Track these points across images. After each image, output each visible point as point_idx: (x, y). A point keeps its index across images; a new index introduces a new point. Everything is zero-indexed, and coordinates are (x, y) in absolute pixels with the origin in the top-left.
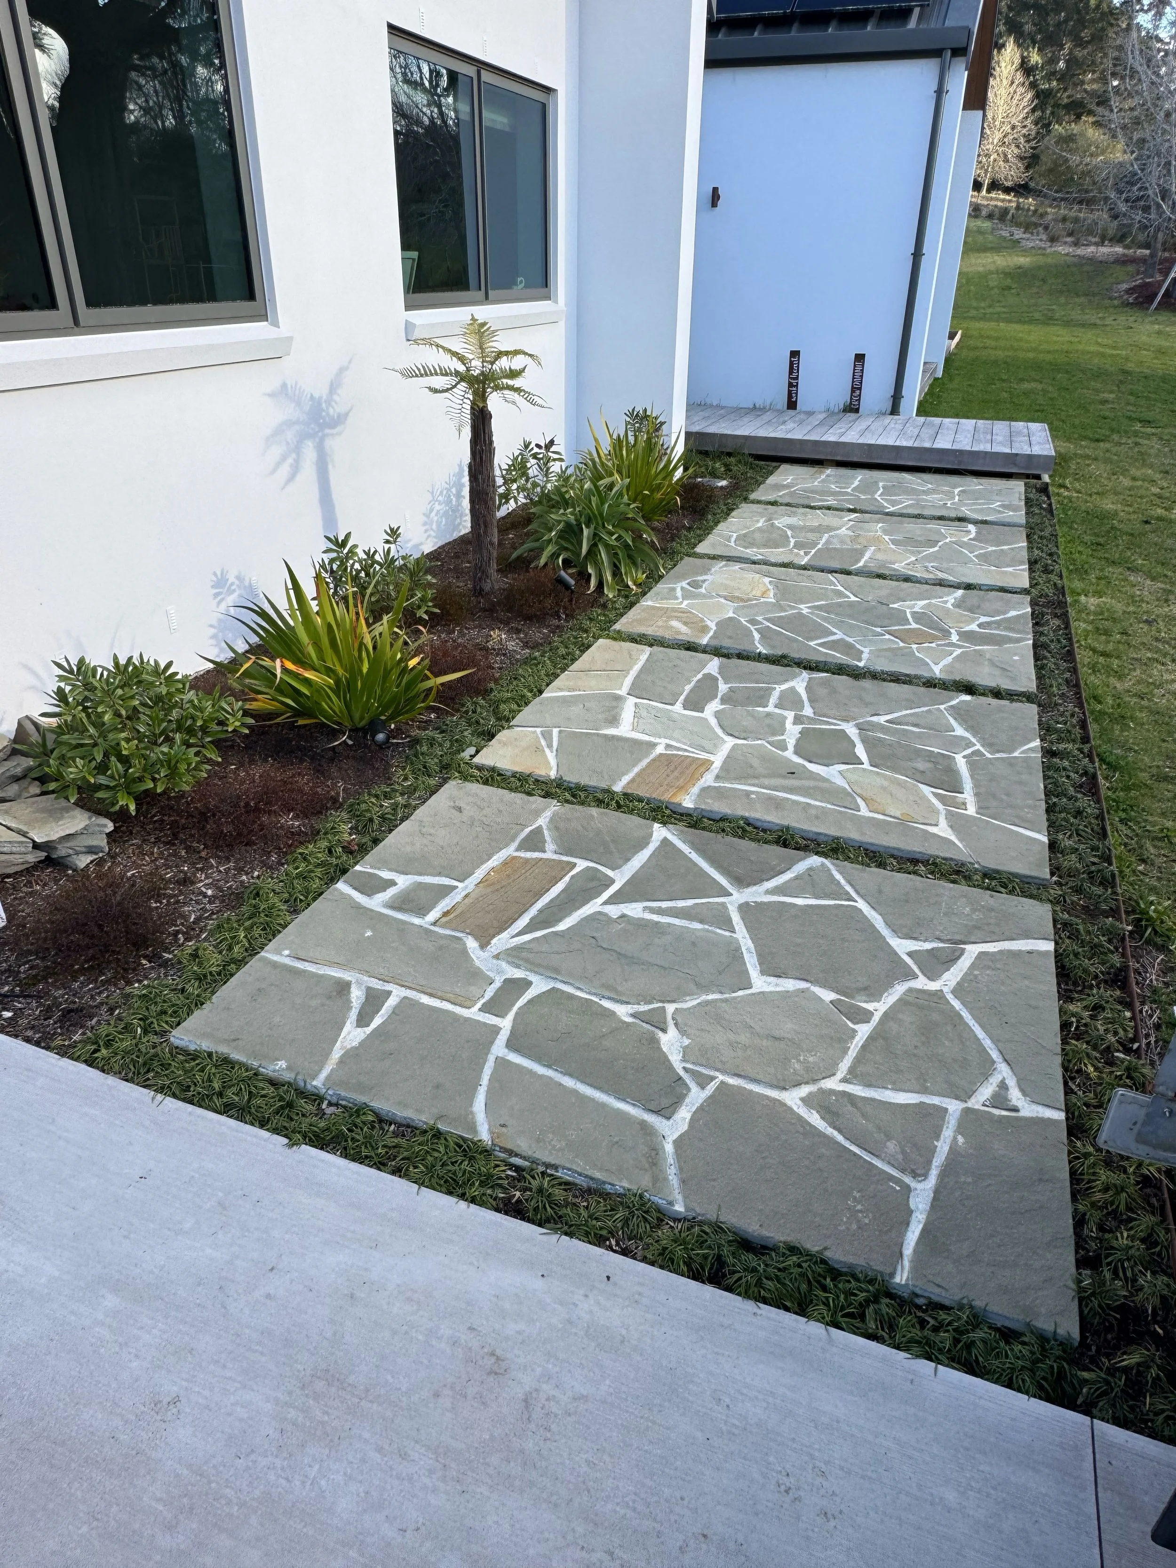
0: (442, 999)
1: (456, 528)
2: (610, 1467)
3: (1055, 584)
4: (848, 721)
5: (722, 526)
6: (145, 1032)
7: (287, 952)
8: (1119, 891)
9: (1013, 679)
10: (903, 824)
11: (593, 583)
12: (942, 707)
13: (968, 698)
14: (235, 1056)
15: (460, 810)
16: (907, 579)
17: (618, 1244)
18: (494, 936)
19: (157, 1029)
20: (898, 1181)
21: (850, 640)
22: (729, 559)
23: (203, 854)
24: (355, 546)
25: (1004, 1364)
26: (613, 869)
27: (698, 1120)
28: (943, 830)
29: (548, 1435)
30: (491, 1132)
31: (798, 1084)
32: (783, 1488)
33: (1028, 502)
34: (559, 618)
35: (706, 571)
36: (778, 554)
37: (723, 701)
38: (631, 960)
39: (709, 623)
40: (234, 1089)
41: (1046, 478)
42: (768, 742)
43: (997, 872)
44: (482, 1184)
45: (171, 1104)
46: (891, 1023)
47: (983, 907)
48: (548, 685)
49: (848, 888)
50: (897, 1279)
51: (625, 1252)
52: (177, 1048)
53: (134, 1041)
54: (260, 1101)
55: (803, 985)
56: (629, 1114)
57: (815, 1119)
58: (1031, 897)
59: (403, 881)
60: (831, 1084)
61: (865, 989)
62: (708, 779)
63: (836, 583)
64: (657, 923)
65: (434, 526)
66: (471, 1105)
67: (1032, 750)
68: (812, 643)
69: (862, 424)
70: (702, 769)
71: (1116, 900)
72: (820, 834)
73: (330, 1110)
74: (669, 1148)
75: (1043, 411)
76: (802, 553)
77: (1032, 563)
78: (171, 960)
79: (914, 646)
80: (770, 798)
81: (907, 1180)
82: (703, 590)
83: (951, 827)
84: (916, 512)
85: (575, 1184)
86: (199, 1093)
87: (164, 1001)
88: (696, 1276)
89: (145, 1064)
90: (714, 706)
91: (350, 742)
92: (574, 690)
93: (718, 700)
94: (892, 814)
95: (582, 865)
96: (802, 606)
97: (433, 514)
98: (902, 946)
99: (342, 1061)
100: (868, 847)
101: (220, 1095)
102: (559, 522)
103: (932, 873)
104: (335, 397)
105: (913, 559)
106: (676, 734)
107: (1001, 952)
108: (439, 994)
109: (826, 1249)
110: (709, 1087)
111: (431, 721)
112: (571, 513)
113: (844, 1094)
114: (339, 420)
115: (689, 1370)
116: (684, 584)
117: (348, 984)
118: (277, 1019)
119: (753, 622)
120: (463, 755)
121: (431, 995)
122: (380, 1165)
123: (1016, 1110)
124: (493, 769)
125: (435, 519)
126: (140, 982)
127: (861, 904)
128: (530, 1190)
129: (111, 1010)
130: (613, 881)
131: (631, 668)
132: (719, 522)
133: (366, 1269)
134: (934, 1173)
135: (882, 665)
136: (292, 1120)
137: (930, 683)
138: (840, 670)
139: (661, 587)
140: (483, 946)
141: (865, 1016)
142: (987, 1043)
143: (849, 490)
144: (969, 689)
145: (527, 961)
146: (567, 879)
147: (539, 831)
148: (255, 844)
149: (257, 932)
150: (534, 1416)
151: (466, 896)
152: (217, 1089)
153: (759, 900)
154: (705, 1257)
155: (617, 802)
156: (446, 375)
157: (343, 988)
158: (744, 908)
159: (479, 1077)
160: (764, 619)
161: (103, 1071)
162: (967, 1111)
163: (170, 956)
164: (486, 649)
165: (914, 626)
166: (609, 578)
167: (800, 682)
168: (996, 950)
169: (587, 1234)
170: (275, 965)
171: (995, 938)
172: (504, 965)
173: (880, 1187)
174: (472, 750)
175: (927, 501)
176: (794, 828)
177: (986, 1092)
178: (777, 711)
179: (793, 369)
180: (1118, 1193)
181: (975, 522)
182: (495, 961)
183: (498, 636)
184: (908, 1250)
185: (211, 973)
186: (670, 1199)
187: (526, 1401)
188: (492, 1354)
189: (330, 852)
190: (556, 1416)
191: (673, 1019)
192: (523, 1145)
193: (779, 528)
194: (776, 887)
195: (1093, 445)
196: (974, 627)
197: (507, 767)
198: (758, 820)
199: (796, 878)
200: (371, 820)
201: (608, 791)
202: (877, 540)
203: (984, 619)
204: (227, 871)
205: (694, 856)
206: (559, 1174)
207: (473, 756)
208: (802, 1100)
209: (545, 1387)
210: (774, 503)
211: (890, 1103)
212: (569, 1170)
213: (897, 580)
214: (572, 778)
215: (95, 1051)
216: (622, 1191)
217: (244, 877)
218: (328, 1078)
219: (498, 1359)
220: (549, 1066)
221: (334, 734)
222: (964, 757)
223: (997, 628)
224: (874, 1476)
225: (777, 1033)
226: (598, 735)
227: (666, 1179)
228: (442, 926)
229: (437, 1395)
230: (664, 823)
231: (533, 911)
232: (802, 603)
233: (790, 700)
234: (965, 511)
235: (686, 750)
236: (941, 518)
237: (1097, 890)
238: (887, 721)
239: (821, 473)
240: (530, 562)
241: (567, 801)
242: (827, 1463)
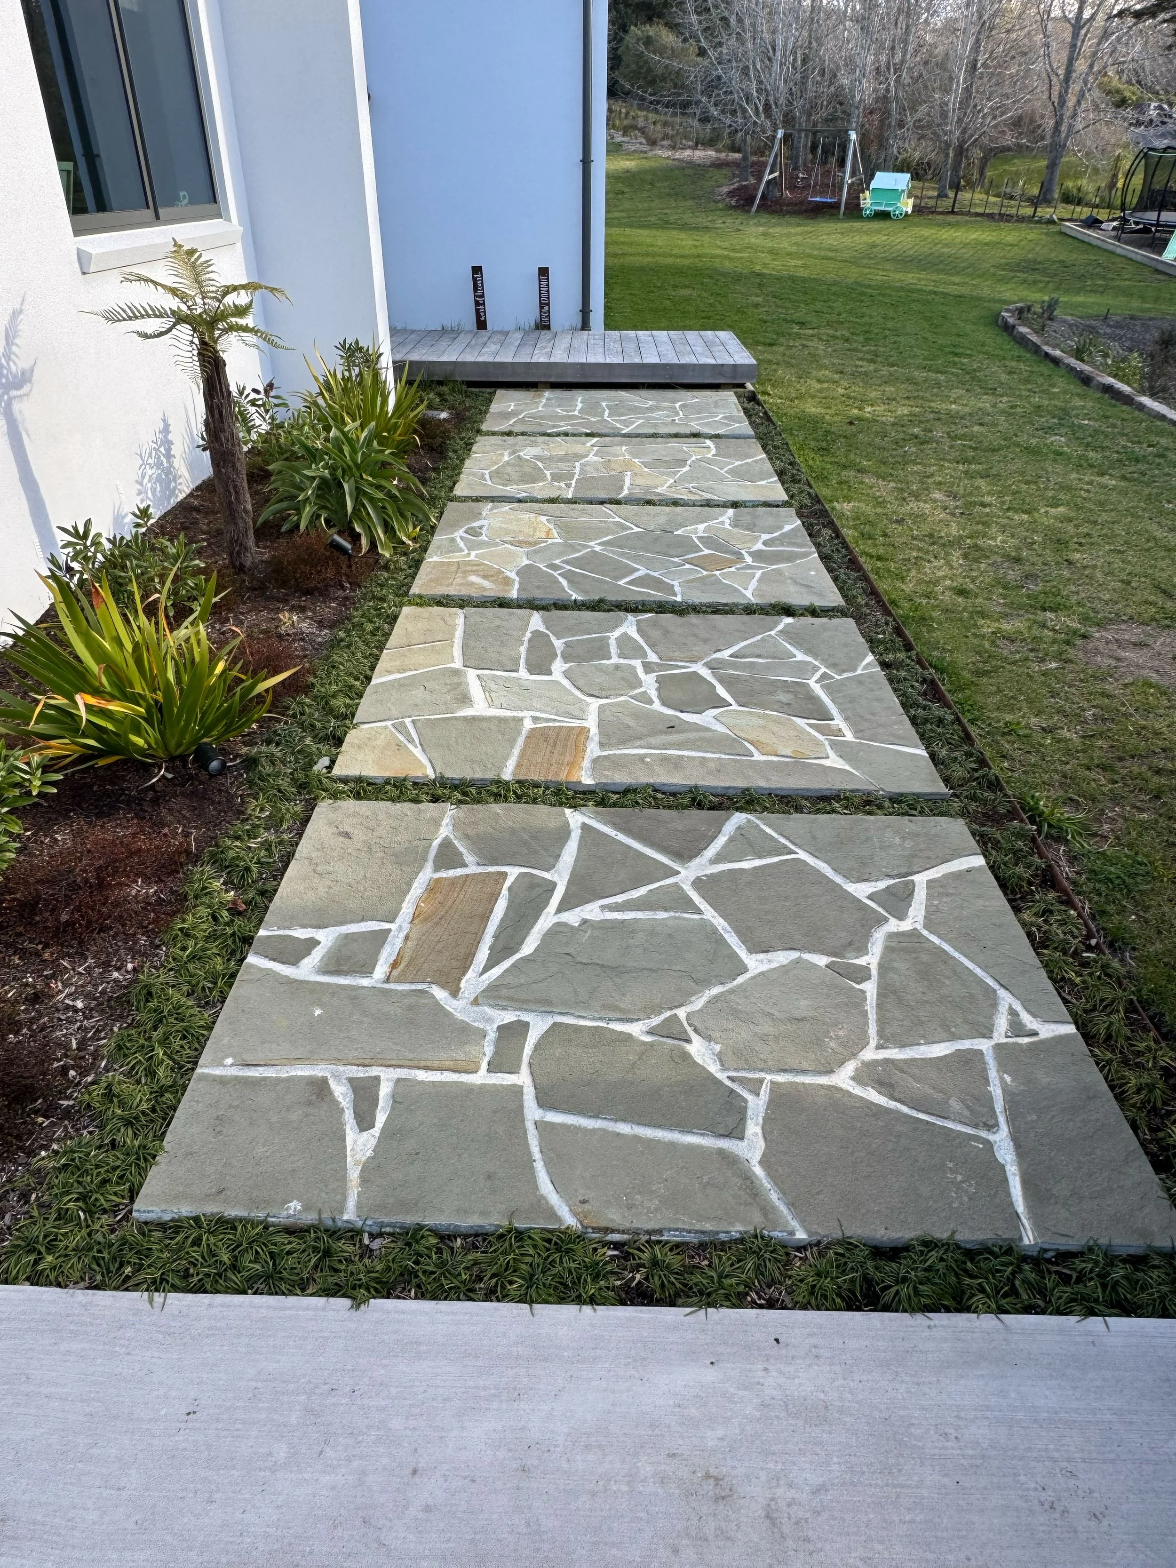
0: (441, 1069)
1: (173, 493)
2: (886, 1555)
3: (809, 493)
4: (696, 662)
5: (468, 463)
6: (89, 1212)
7: (229, 1061)
8: (1010, 793)
9: (821, 595)
10: (797, 764)
11: (364, 541)
12: (772, 633)
13: (790, 620)
14: (233, 1212)
15: (347, 835)
16: (675, 503)
17: (760, 1298)
18: (460, 980)
19: (106, 1205)
20: (978, 1139)
21: (656, 574)
22: (493, 499)
23: (46, 956)
24: (99, 535)
25: (1152, 1294)
26: (548, 870)
27: (771, 1132)
28: (834, 761)
29: (812, 1548)
30: (574, 1214)
31: (842, 1063)
32: (1047, 1506)
33: (746, 411)
34: (343, 588)
35: (477, 516)
36: (540, 489)
37: (566, 658)
38: (615, 971)
39: (508, 574)
40: (250, 1256)
41: (749, 387)
42: (631, 697)
43: (902, 795)
44: (596, 1278)
45: (178, 1301)
46: (891, 975)
47: (908, 833)
48: (372, 668)
49: (783, 840)
50: (1026, 1242)
51: (771, 1305)
52: (146, 1223)
53: (84, 1232)
54: (291, 1261)
55: (795, 955)
56: (702, 1147)
57: (873, 1096)
58: (941, 814)
59: (327, 937)
60: (869, 1054)
61: (850, 944)
62: (593, 750)
63: (611, 515)
64: (623, 921)
65: (150, 495)
66: (537, 1188)
67: (869, 664)
68: (621, 583)
69: (563, 342)
70: (582, 739)
71: (1009, 802)
72: (729, 788)
73: (376, 1245)
74: (758, 1171)
75: (709, 318)
76: (563, 485)
77: (781, 474)
78: (73, 1106)
79: (717, 573)
80: (665, 759)
81: (984, 1134)
82: (484, 538)
83: (841, 756)
84: (652, 431)
85: (686, 1244)
86: (208, 1275)
87: (97, 1166)
88: (852, 1305)
89: (114, 1259)
90: (558, 666)
91: (170, 776)
92: (404, 671)
93: (559, 658)
94: (783, 753)
95: (513, 872)
96: (592, 544)
97: (146, 481)
98: (861, 890)
99: (365, 1179)
100: (778, 792)
101: (234, 1267)
102: (314, 478)
103: (846, 808)
104: (14, 349)
105: (672, 481)
106: (536, 703)
107: (946, 876)
108: (436, 1064)
109: (954, 1232)
110: (762, 1092)
111: (255, 733)
112: (324, 468)
113: (887, 1061)
114: (24, 379)
115: (902, 1413)
116: (461, 532)
117: (324, 1081)
118: (260, 1150)
119: (555, 567)
120: (316, 768)
121: (427, 1068)
122: (469, 1295)
123: (1036, 1034)
124: (359, 780)
125: (149, 485)
126: (46, 1147)
127: (802, 855)
128: (643, 1266)
129: (24, 1197)
130: (553, 886)
131: (453, 635)
132: (464, 459)
133: (523, 1429)
134: (1002, 1119)
135: (698, 597)
136: (337, 1271)
137: (749, 610)
138: (661, 608)
139: (438, 539)
140: (455, 993)
141: (863, 974)
142: (978, 971)
143: (576, 413)
144: (788, 611)
145: (511, 999)
146: (505, 892)
147: (446, 844)
148: (111, 928)
149: (177, 1043)
150: (786, 1530)
151: (407, 938)
152: (228, 1262)
153: (708, 872)
154: (852, 1281)
155: (515, 793)
156: (161, 316)
157: (321, 1087)
158: (698, 884)
159: (529, 1154)
160: (563, 562)
161: (59, 1285)
162: (998, 1047)
163: (71, 1103)
164: (280, 637)
165: (707, 552)
166: (382, 536)
167: (629, 626)
168: (939, 875)
169: (727, 1297)
170: (222, 1081)
171: (934, 863)
172: (487, 1009)
173: (965, 1150)
174: (325, 761)
175: (654, 418)
176: (702, 786)
177: (1002, 1023)
178: (622, 661)
179: (477, 285)
180: (1151, 1091)
181: (711, 437)
182: (475, 1008)
183: (289, 620)
184: (1020, 1206)
185: (143, 1113)
186: (789, 1229)
187: (768, 1516)
188: (708, 1476)
189: (215, 918)
190: (806, 1521)
191: (690, 1025)
192: (614, 1217)
193: (527, 460)
194: (718, 854)
195: (768, 348)
196: (759, 546)
197: (375, 774)
198: (664, 784)
199: (731, 840)
200: (248, 869)
201: (498, 782)
202: (628, 465)
203: (765, 537)
204: (89, 970)
205: (621, 837)
206: (665, 1238)
207: (330, 768)
208: (853, 1078)
209: (780, 1492)
210: (509, 434)
211: (930, 1059)
212: (676, 1230)
213: (667, 505)
214: (454, 773)
215: (36, 1262)
216: (738, 1235)
217: (116, 974)
218: (359, 1206)
219: (717, 1479)
220: (596, 1116)
221: (146, 770)
222: (816, 682)
223: (782, 545)
224: (1112, 1456)
225: (797, 1014)
226: (456, 718)
227: (774, 1208)
228: (398, 981)
229: (676, 1551)
230: (574, 807)
231: (488, 940)
232: (591, 540)
233: (627, 647)
234: (696, 427)
235: (555, 720)
236: (676, 436)
237: (989, 795)
238: (731, 656)
239: (541, 396)
240: (279, 526)
241: (461, 802)
242: (1069, 1460)
